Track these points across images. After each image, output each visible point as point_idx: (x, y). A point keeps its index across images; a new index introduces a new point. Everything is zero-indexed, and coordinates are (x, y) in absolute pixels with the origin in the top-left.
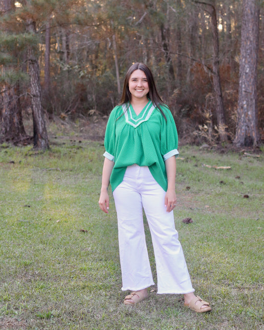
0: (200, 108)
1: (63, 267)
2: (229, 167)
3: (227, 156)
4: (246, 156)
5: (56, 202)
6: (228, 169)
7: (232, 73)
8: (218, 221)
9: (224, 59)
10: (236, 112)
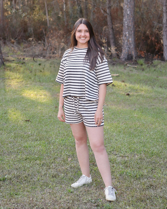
0: (99, 35)
1: (13, 145)
2: (118, 75)
3: (117, 67)
4: (128, 67)
5: (9, 101)
6: (117, 76)
7: (119, 13)
8: (110, 112)
10: (122, 38)
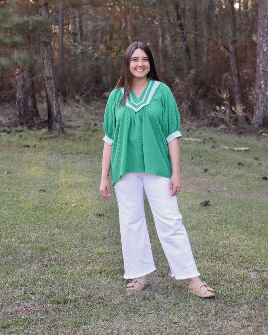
0: (217, 88)
1: (80, 251)
2: (248, 149)
3: (245, 136)
4: (265, 137)
5: (72, 186)
6: (246, 151)
7: (249, 52)
8: (237, 204)
9: (241, 38)
10: (254, 92)
